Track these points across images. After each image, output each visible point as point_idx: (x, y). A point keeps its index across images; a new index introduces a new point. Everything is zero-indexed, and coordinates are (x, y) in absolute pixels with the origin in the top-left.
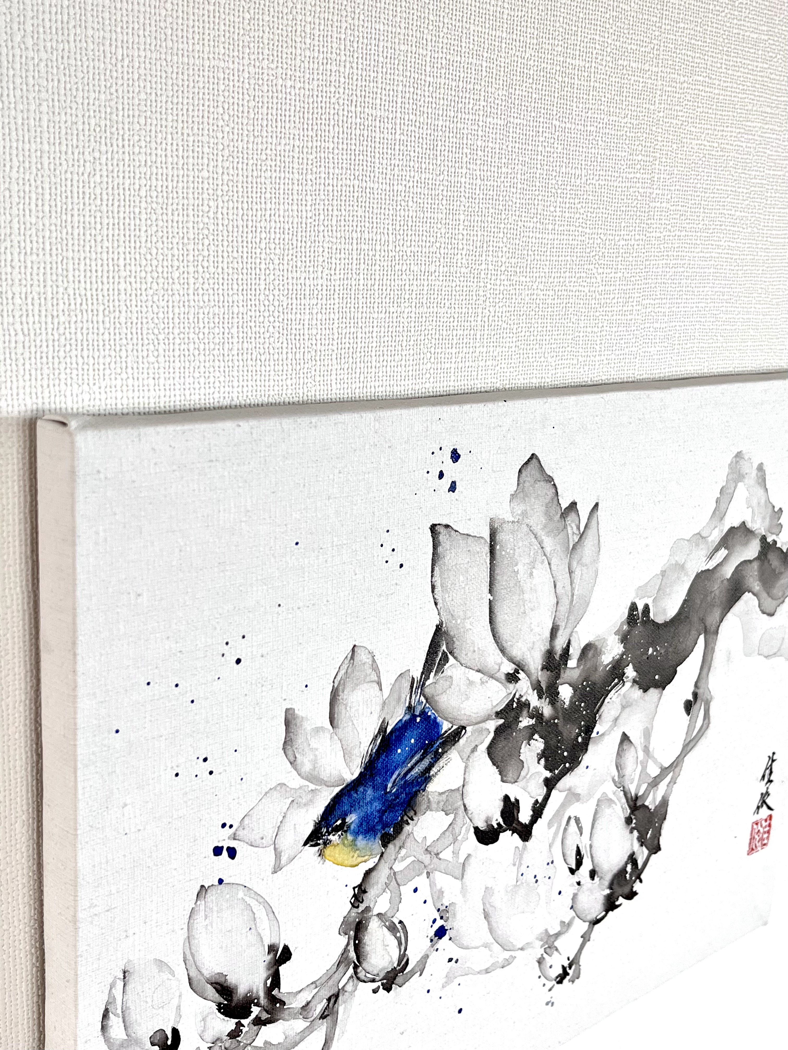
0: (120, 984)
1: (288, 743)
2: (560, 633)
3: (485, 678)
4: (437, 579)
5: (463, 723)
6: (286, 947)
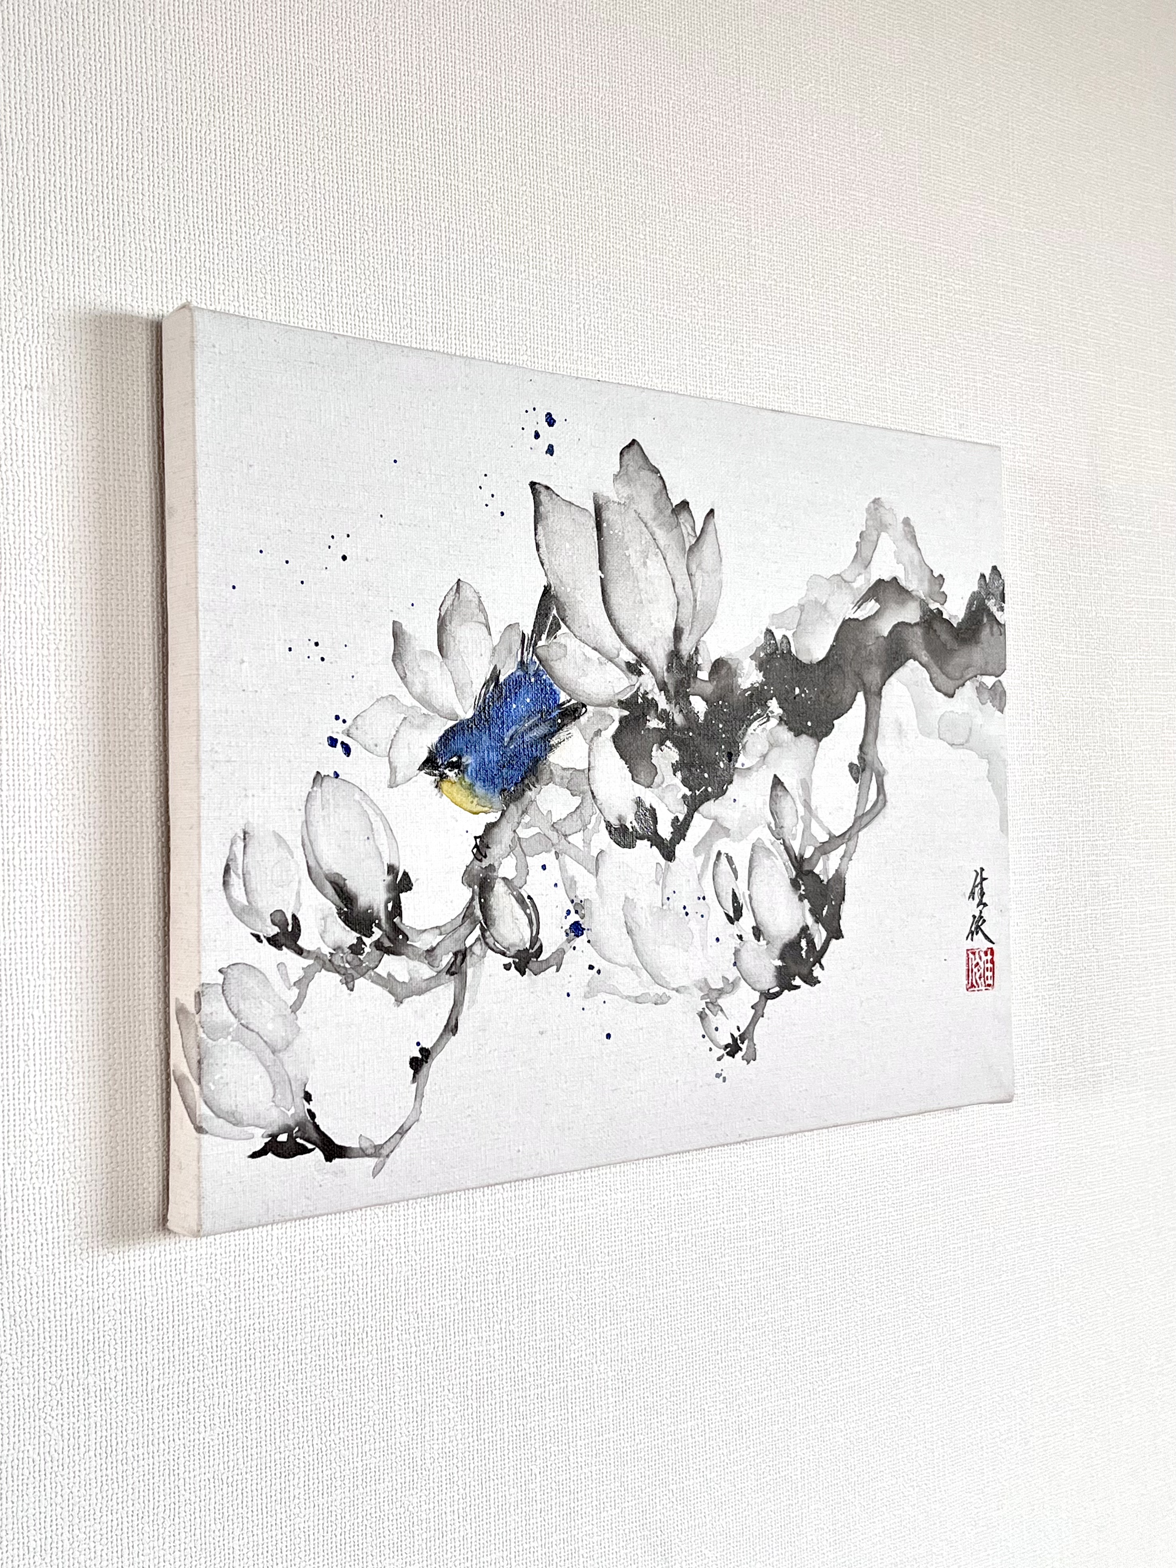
0: (241, 844)
1: (397, 657)
2: (685, 637)
3: (603, 659)
4: (540, 537)
5: (584, 700)
6: (405, 874)
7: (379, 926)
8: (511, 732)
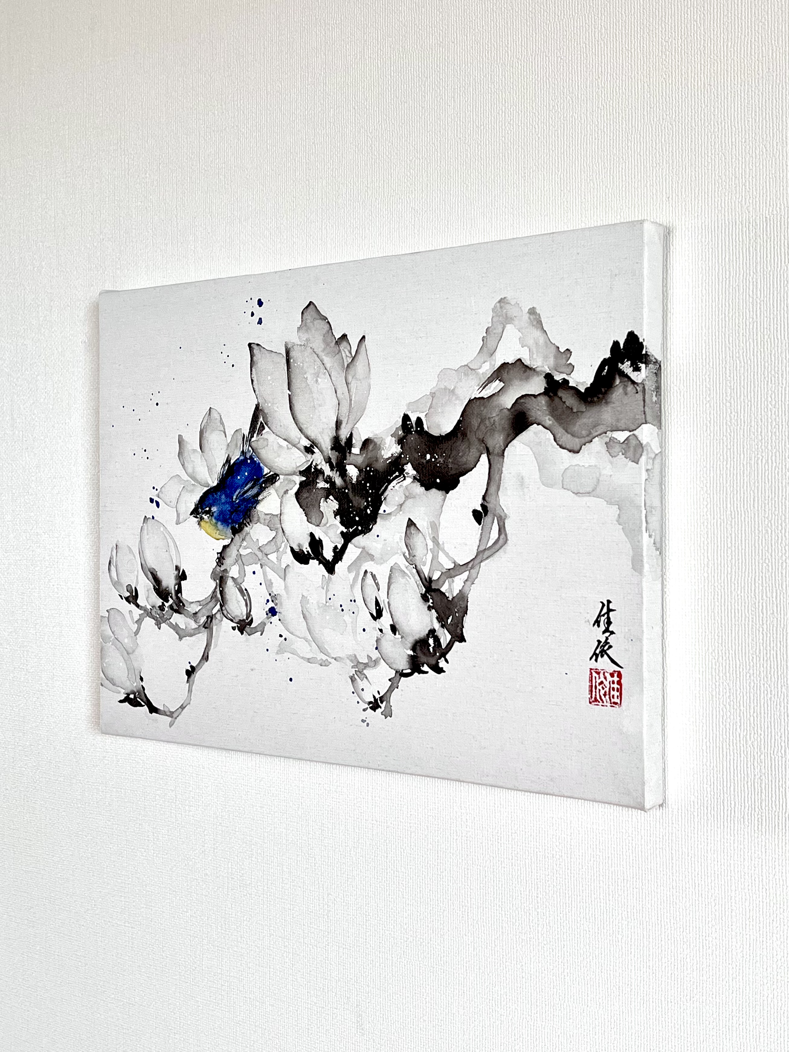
0: (115, 551)
1: (180, 454)
2: (343, 425)
3: (290, 446)
6: (183, 571)
7: (171, 597)
8: (237, 493)
